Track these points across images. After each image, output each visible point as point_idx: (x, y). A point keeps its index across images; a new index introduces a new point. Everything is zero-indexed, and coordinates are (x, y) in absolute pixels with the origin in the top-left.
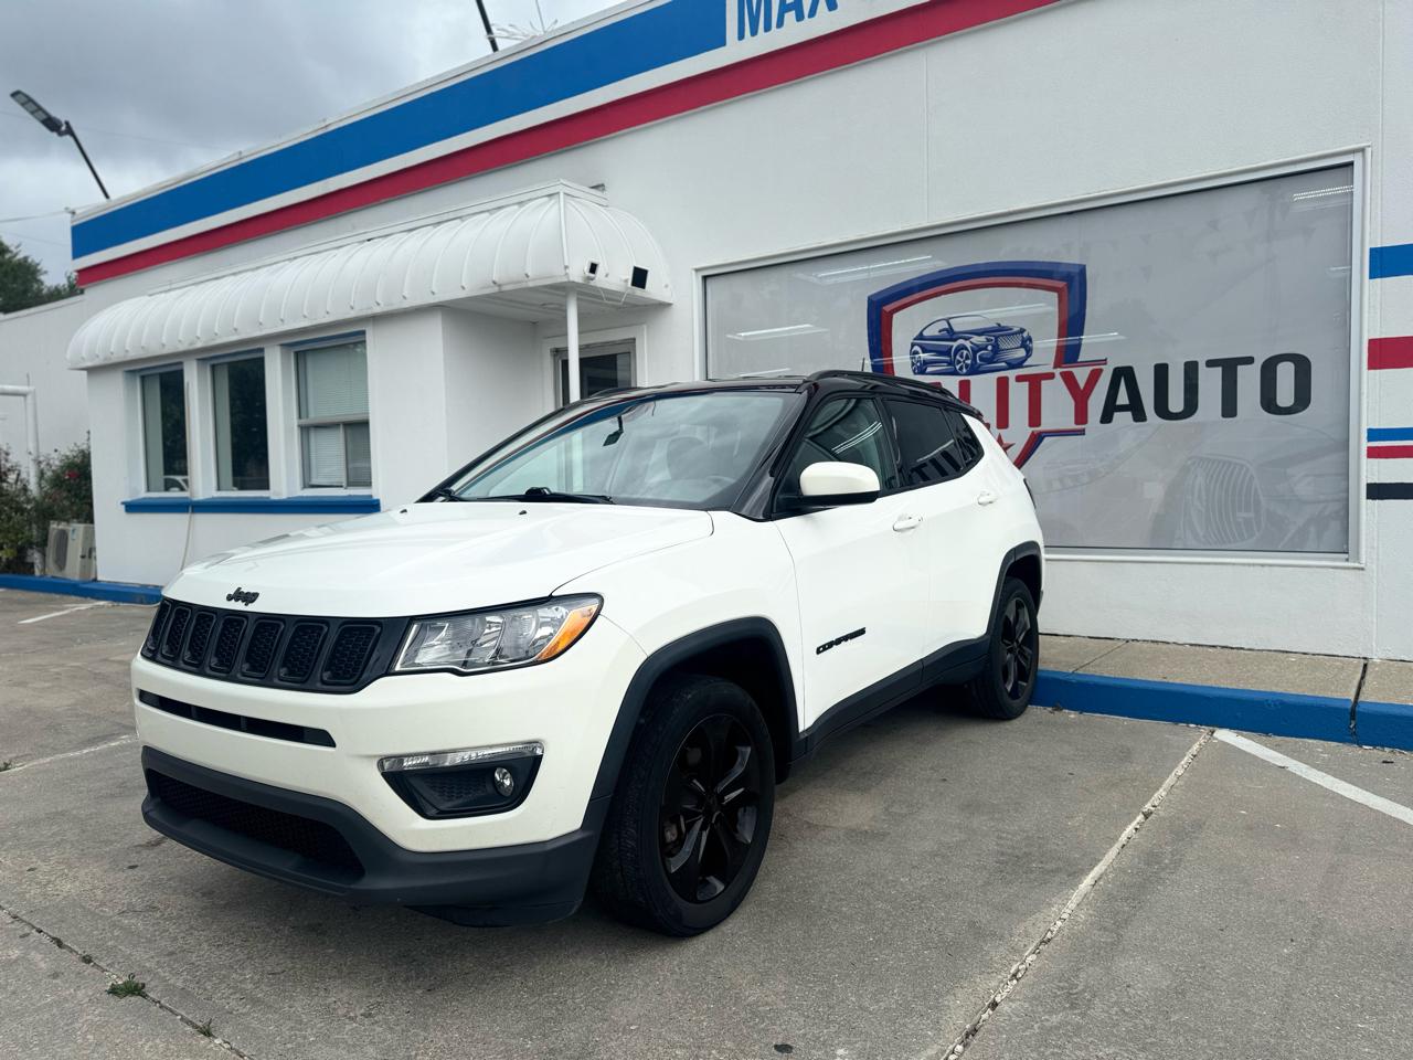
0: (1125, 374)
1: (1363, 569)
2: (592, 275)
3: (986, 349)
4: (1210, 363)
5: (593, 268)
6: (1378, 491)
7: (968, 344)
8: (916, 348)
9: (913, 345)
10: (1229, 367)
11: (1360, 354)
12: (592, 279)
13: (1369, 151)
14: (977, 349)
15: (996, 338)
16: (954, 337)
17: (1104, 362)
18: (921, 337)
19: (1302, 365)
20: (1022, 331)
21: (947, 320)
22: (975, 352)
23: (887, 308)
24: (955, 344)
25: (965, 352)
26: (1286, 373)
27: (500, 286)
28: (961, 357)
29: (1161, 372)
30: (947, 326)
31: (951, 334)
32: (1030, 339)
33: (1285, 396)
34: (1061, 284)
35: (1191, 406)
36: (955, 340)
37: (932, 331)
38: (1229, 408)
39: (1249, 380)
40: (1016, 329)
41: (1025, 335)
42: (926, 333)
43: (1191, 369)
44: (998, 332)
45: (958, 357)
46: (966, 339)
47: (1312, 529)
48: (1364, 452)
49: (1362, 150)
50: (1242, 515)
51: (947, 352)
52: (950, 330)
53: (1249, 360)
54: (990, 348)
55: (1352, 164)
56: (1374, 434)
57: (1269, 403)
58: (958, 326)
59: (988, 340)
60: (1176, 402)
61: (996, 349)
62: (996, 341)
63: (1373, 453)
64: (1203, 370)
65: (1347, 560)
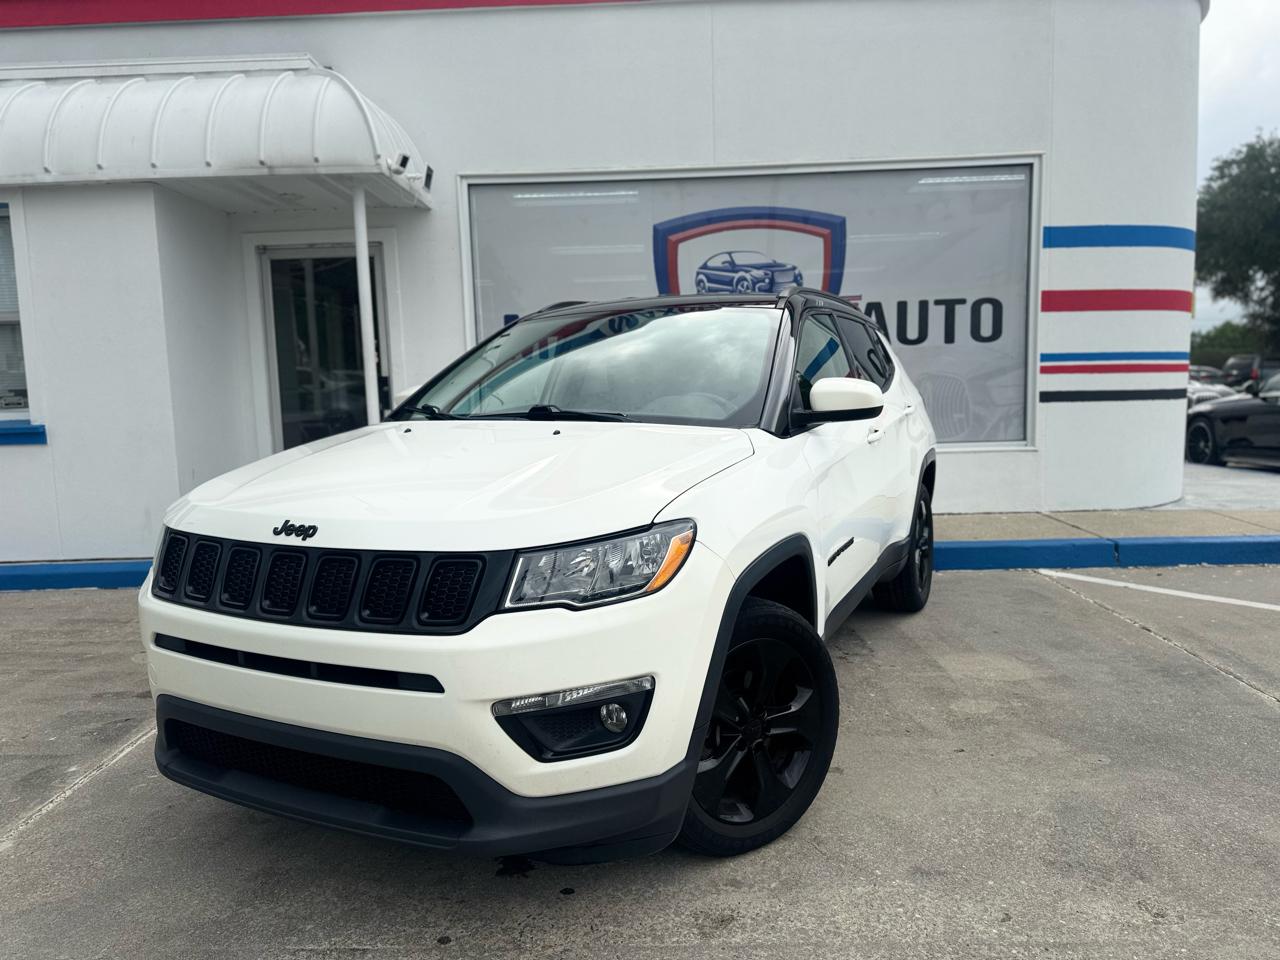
0: (875, 308)
1: (1036, 451)
2: (401, 169)
3: (763, 281)
4: (938, 302)
5: (404, 161)
6: (1047, 397)
7: (748, 276)
8: (702, 277)
9: (698, 274)
10: (950, 305)
11: (1036, 301)
12: (398, 172)
13: (1044, 156)
14: (757, 280)
15: (773, 273)
16: (737, 268)
17: (859, 298)
18: (705, 266)
19: (997, 306)
20: (794, 268)
21: (730, 254)
22: (754, 284)
23: (673, 238)
24: (737, 276)
25: (746, 283)
26: (987, 311)
27: (270, 168)
28: (742, 286)
29: (902, 307)
30: (729, 259)
31: (733, 267)
32: (800, 275)
33: (986, 330)
34: (826, 231)
35: (923, 336)
36: (737, 272)
37: (717, 262)
38: (949, 338)
39: (963, 315)
40: (789, 267)
41: (797, 272)
42: (710, 264)
43: (924, 306)
44: (772, 268)
45: (739, 287)
46: (747, 272)
47: (1002, 425)
48: (1038, 369)
49: (1040, 156)
50: (956, 416)
51: (729, 282)
52: (732, 263)
53: (963, 301)
54: (767, 281)
55: (1031, 166)
56: (1045, 357)
57: (976, 333)
58: (739, 260)
59: (766, 274)
60: (912, 332)
61: (772, 282)
62: (773, 275)
63: (1044, 370)
64: (932, 307)
65: (1026, 445)
